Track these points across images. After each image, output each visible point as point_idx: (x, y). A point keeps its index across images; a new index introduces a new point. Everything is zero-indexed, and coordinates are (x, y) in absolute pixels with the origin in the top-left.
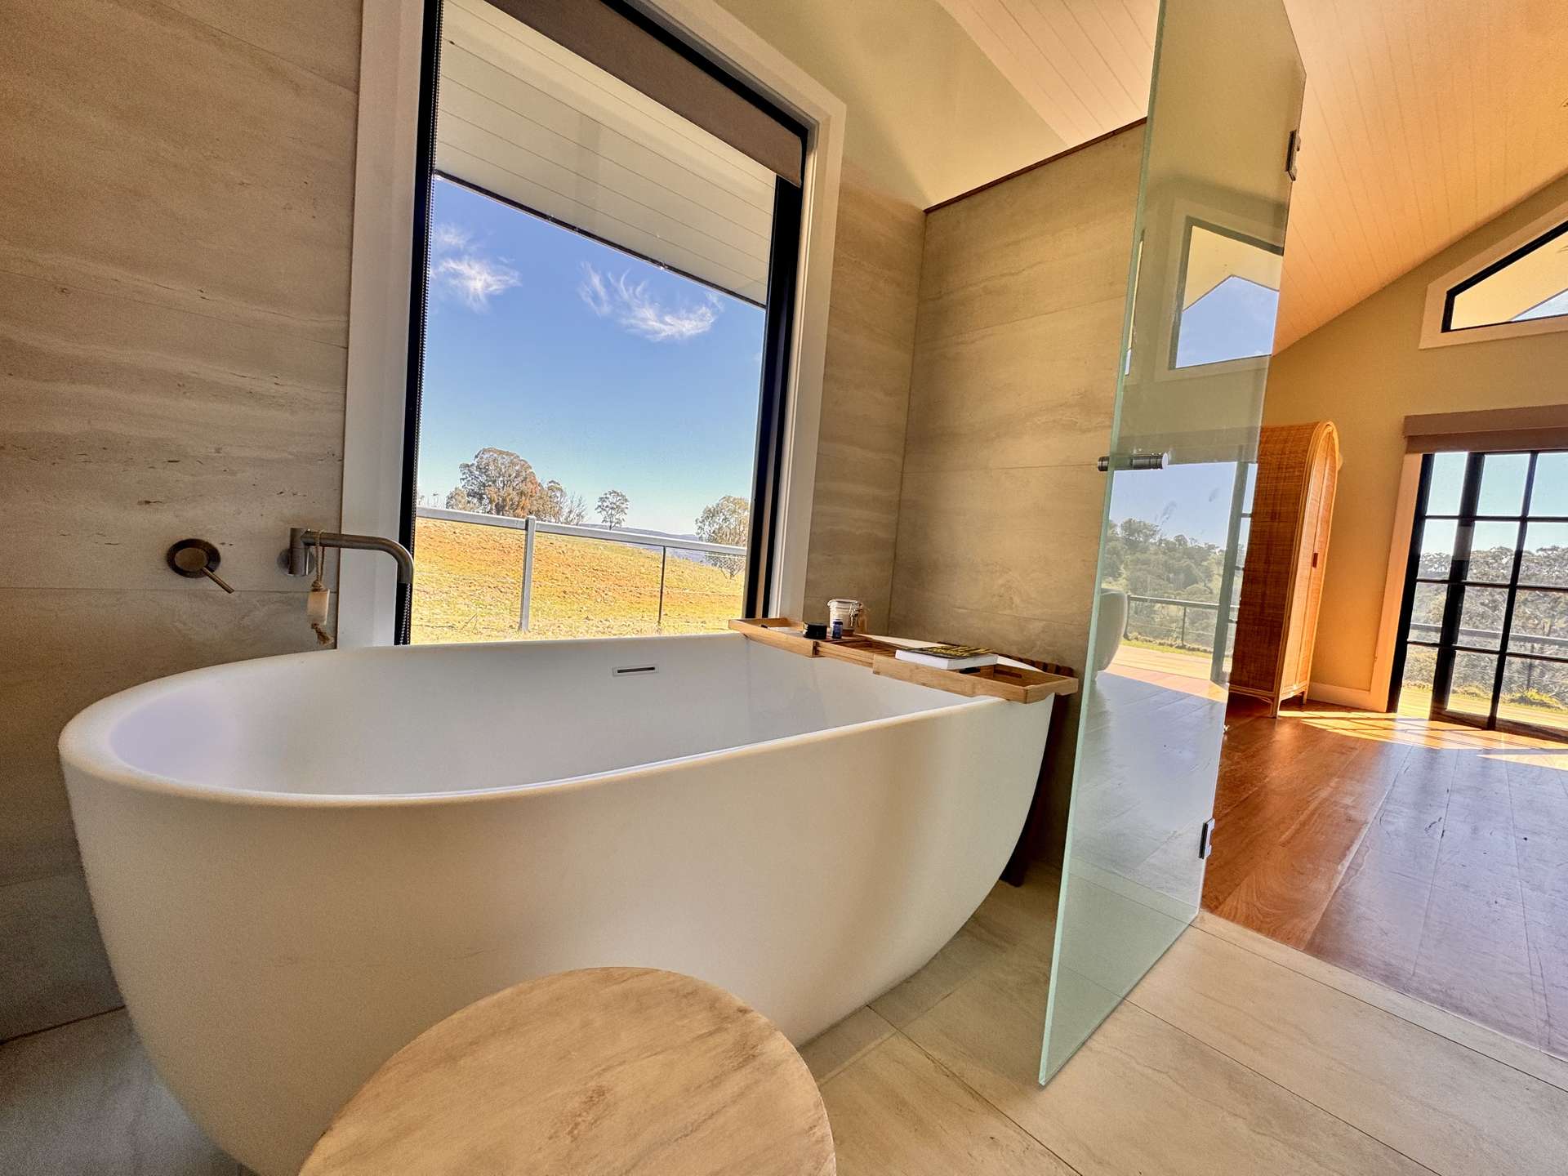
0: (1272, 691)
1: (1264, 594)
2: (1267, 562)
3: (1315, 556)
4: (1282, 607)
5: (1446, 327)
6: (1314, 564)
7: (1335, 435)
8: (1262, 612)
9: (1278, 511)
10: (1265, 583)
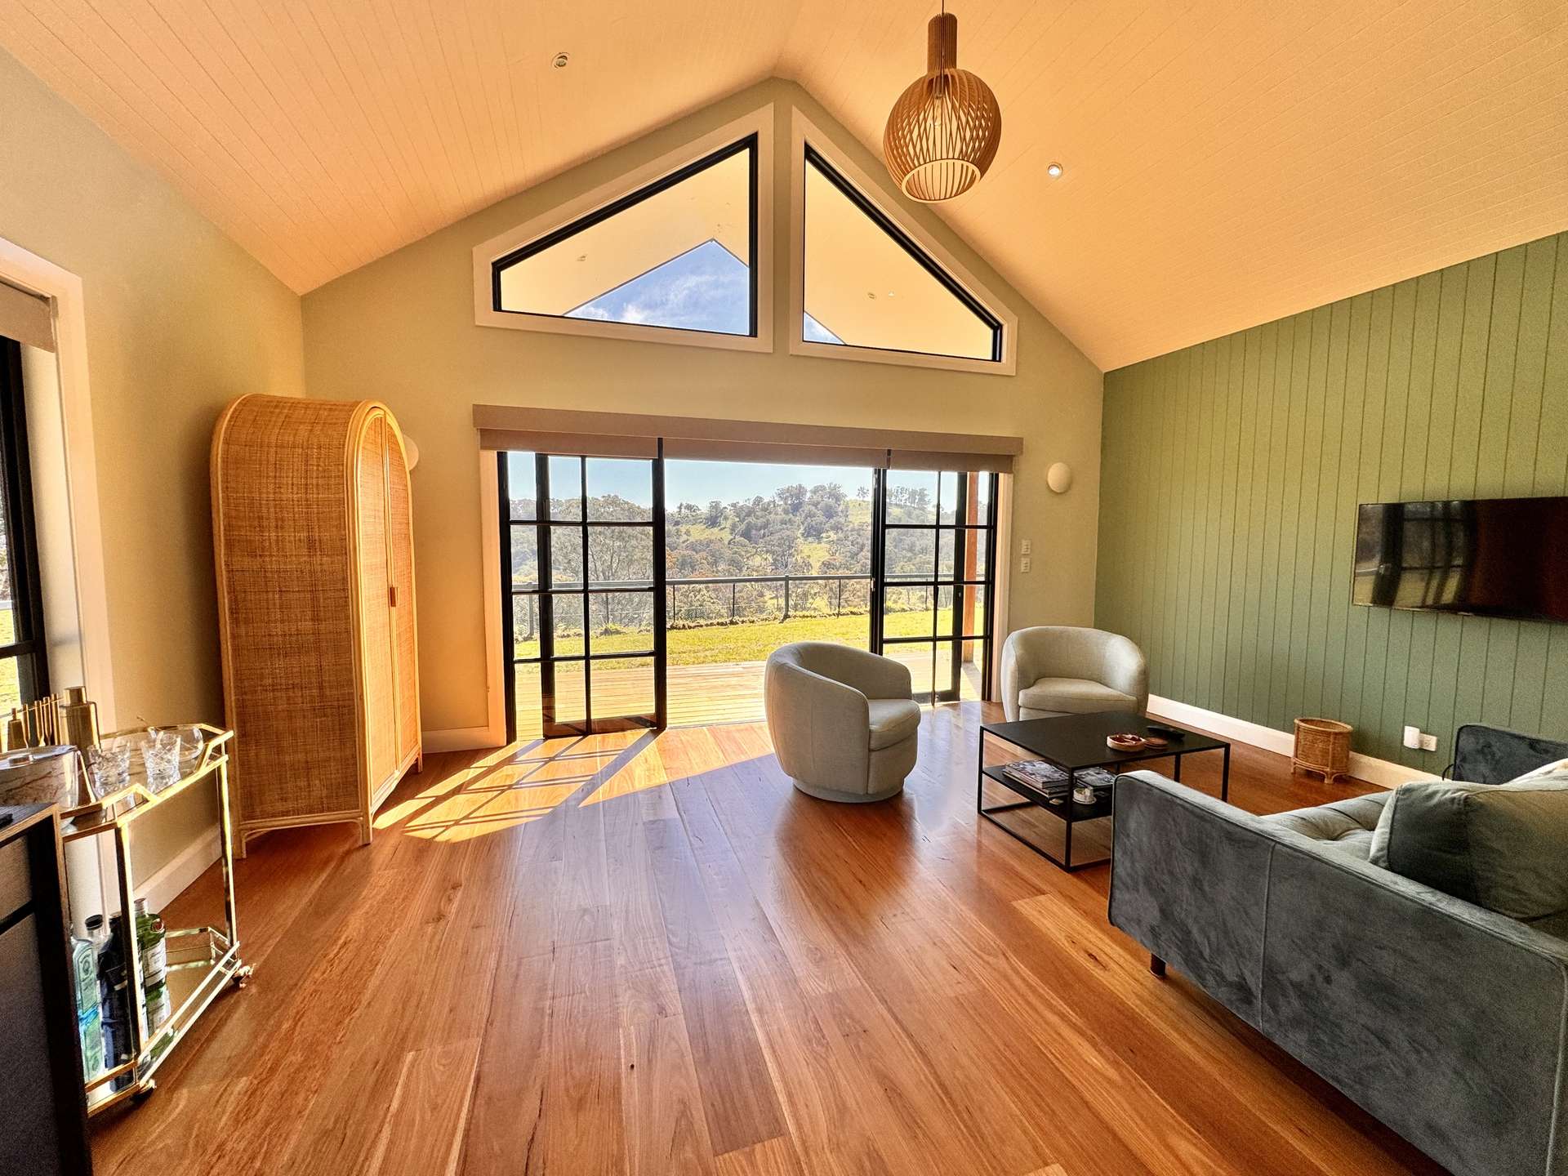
0: (357, 807)
1: (320, 669)
2: (316, 619)
3: (392, 592)
4: (350, 683)
5: (497, 306)
6: (392, 602)
7: (392, 421)
8: (322, 696)
9: (317, 538)
10: (318, 649)
